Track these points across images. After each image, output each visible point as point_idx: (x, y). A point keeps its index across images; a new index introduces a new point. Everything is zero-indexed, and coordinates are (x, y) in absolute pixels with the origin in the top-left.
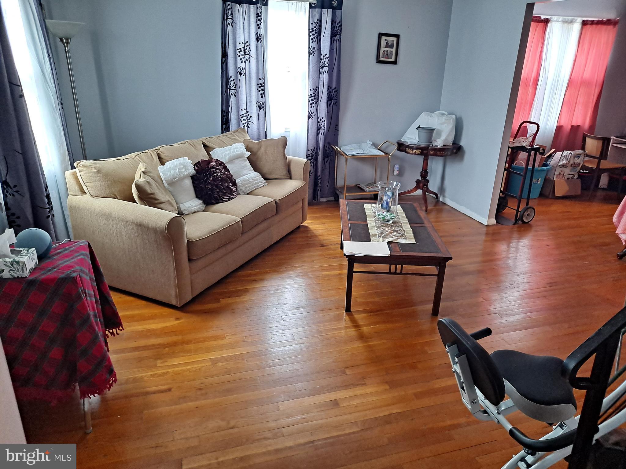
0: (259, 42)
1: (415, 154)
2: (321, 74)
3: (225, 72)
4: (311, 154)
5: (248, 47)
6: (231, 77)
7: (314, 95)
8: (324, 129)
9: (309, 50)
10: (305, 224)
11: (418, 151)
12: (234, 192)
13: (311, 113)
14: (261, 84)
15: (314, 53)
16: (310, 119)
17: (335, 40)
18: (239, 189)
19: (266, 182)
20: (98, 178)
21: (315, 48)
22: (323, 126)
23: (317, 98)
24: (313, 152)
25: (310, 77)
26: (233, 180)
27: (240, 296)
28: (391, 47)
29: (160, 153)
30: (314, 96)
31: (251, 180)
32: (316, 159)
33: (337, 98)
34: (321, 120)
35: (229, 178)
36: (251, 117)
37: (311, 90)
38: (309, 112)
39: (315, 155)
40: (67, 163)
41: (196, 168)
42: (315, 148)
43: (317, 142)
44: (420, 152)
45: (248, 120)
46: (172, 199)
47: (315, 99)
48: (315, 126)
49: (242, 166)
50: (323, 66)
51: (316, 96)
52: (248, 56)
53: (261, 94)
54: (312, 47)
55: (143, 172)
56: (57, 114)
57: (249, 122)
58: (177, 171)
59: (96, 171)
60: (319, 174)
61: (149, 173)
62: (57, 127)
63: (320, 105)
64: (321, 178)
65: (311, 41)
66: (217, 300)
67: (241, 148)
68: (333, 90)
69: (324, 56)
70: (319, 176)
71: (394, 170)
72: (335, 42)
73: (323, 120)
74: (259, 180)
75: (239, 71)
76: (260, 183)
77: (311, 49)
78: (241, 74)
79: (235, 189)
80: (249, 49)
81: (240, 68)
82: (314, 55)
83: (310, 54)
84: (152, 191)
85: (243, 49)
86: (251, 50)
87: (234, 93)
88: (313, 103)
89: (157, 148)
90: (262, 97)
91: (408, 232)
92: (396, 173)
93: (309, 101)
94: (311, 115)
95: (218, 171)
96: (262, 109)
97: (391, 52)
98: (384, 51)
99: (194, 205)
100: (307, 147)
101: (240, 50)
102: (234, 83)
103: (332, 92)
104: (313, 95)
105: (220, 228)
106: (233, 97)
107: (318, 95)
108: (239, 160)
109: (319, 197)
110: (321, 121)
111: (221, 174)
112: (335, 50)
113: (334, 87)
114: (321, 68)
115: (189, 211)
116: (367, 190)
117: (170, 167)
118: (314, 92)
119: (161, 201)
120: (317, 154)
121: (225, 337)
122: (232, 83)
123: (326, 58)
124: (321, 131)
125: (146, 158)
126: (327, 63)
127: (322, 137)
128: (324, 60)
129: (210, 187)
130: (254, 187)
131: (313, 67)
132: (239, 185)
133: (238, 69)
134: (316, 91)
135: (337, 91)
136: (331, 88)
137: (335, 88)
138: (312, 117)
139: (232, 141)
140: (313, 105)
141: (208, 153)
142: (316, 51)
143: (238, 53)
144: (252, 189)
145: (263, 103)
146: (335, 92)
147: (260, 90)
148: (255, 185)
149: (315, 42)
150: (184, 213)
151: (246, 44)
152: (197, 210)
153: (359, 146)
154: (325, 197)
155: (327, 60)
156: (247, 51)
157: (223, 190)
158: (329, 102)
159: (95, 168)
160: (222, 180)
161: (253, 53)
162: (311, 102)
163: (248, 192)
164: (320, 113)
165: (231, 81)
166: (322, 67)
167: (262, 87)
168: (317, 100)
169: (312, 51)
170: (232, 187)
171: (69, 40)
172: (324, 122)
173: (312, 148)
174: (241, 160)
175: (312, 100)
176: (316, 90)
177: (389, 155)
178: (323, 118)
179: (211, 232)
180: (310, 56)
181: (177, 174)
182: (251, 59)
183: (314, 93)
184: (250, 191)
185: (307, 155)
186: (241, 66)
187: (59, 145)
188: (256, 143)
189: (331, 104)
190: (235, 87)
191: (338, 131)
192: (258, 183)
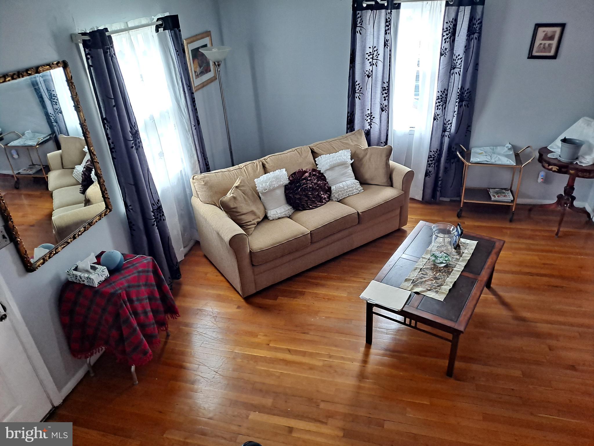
0: (386, 47)
1: (551, 170)
2: (452, 75)
3: (351, 77)
4: (433, 155)
5: (376, 52)
6: (357, 81)
7: (442, 97)
8: (450, 132)
9: (441, 51)
10: (404, 228)
11: (555, 168)
12: (325, 199)
13: (436, 115)
14: (385, 88)
15: (446, 54)
16: (435, 121)
17: (472, 39)
18: (332, 196)
19: (363, 189)
20: (204, 189)
21: (447, 48)
22: (449, 129)
23: (444, 100)
24: (435, 153)
25: (439, 78)
26: (326, 187)
27: (294, 298)
28: (552, 38)
29: (265, 163)
30: (441, 99)
31: (346, 188)
32: (439, 160)
33: (469, 99)
34: (447, 122)
35: (321, 187)
36: (374, 118)
37: (438, 92)
38: (435, 113)
39: (437, 157)
40: (197, 169)
41: (291, 179)
42: (437, 150)
43: (442, 144)
44: (557, 169)
45: (372, 121)
46: (258, 208)
47: (441, 101)
48: (439, 128)
49: (341, 173)
50: (454, 67)
51: (443, 99)
52: (375, 60)
53: (384, 97)
54: (445, 48)
55: (237, 187)
56: (190, 135)
57: (372, 123)
58: (268, 184)
59: (204, 183)
60: (441, 175)
61: (241, 187)
62: (189, 144)
63: (448, 107)
64: (441, 180)
65: (444, 41)
66: (275, 298)
67: (344, 155)
68: (465, 91)
69: (457, 57)
70: (440, 177)
71: (538, 177)
72: (473, 41)
73: (450, 122)
74: (355, 188)
75: (367, 74)
76: (355, 190)
77: (443, 49)
78: (369, 76)
79: (327, 196)
80: (377, 53)
81: (369, 71)
82: (445, 56)
83: (441, 55)
84: (236, 206)
85: (372, 53)
86: (379, 55)
87: (358, 97)
88: (440, 105)
89: (265, 158)
90: (385, 100)
91: (449, 283)
92: (540, 180)
93: (436, 103)
94: (437, 117)
95: (308, 182)
96: (384, 111)
97: (550, 45)
98: (541, 44)
99: (279, 212)
100: (430, 148)
101: (369, 54)
102: (359, 87)
103: (464, 93)
104: (440, 97)
105: (284, 241)
106: (357, 100)
107: (445, 98)
108: (340, 167)
109: (438, 198)
110: (447, 124)
111: (312, 185)
112: (472, 49)
113: (466, 88)
114: (452, 69)
115: (273, 217)
116: (493, 198)
117: (263, 181)
118: (442, 94)
119: (242, 213)
120: (440, 155)
121: (257, 336)
122: (357, 87)
123: (458, 59)
124: (447, 133)
125: (251, 169)
126: (460, 64)
127: (446, 140)
128: (456, 61)
129: (298, 196)
130: (348, 193)
131: (443, 69)
132: (333, 192)
133: (366, 72)
134: (444, 94)
135: (470, 92)
136: (464, 89)
137: (468, 89)
138: (437, 120)
139: (343, 146)
140: (439, 107)
141: (314, 159)
142: (447, 52)
143: (368, 57)
144: (345, 196)
145: (385, 105)
146: (467, 93)
147: (384, 93)
148: (349, 193)
149: (448, 42)
150: (270, 219)
151: (375, 49)
152: (281, 216)
153: (493, 150)
154: (448, 197)
155: (459, 61)
156: (374, 55)
157: (312, 199)
158: (460, 103)
159: (203, 181)
160: (313, 189)
161: (381, 57)
162: (438, 104)
163: (341, 198)
164: (447, 115)
165: (357, 85)
166: (454, 69)
167: (386, 90)
168: (444, 102)
169: (444, 51)
170: (323, 195)
171: (220, 63)
172: (450, 125)
173: (435, 150)
174: (342, 167)
175: (439, 102)
176: (444, 92)
177: (521, 166)
178: (449, 121)
179: (274, 244)
180: (442, 57)
181: (268, 187)
182: (379, 62)
183: (441, 96)
184: (342, 198)
185: (428, 156)
186: (370, 70)
187: (191, 157)
188: (363, 150)
189: (461, 105)
190: (360, 91)
191: (471, 132)
192: (353, 190)
